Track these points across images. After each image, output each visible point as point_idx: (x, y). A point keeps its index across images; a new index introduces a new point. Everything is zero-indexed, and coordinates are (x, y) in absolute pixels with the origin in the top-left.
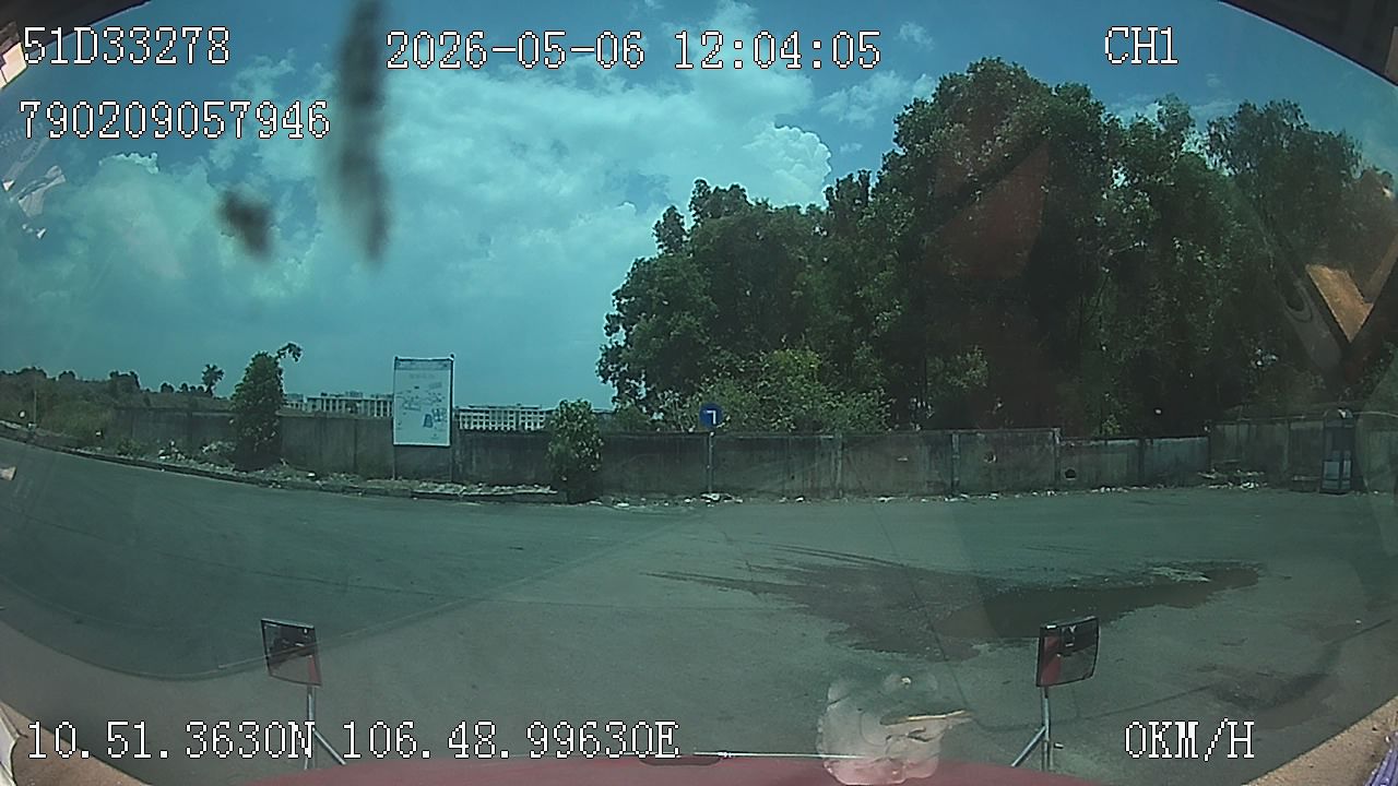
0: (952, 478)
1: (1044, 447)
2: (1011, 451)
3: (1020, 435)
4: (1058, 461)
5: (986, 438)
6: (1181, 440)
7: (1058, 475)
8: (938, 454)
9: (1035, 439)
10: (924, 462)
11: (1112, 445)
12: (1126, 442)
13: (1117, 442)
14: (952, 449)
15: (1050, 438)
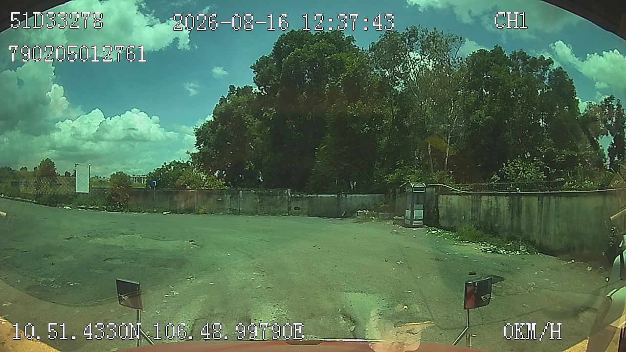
0: (239, 207)
1: (283, 196)
2: (266, 198)
3: (271, 191)
4: (289, 203)
5: (255, 193)
6: (365, 195)
7: (290, 209)
8: (234, 198)
9: (278, 193)
10: (228, 201)
11: (321, 197)
12: (329, 195)
13: (324, 195)
14: (240, 196)
15: (286, 193)
